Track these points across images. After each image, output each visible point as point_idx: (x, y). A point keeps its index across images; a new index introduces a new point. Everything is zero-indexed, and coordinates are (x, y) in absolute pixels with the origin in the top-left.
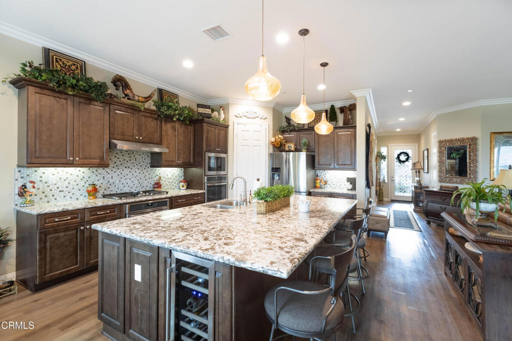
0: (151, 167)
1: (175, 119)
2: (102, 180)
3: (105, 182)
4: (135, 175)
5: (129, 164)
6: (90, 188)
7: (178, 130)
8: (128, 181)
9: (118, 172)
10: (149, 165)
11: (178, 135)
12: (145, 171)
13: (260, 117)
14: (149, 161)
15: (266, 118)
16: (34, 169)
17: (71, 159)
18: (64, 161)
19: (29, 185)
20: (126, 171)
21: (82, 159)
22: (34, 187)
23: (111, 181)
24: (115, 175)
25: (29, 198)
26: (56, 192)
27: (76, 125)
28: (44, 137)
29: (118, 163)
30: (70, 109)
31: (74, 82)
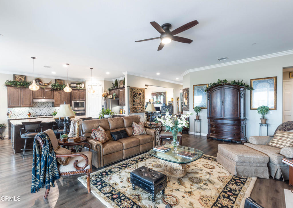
0: (53, 107)
1: (58, 90)
2: (33, 111)
3: (34, 112)
4: (46, 109)
5: (43, 106)
6: (29, 114)
7: (62, 93)
8: (43, 111)
9: (39, 109)
10: (52, 106)
11: (62, 95)
12: (50, 108)
13: (99, 85)
14: (52, 105)
15: (101, 85)
16: (12, 108)
17: (20, 105)
18: (18, 106)
19: (10, 113)
20: (42, 108)
21: (24, 105)
22: (11, 113)
23: (37, 112)
24: (38, 110)
25: (10, 116)
26: (18, 115)
27: (21, 95)
28: (12, 100)
29: (39, 106)
30: (19, 91)
31: (19, 84)
